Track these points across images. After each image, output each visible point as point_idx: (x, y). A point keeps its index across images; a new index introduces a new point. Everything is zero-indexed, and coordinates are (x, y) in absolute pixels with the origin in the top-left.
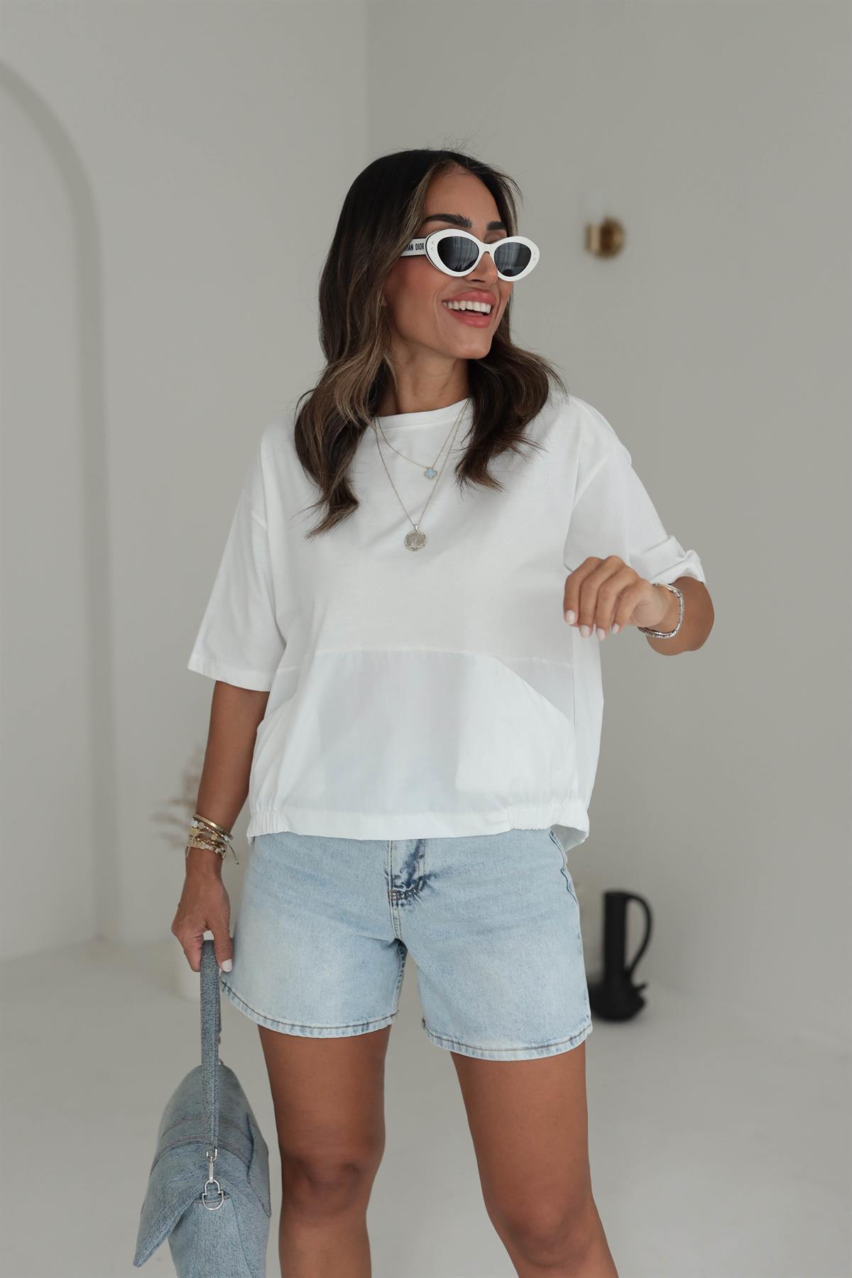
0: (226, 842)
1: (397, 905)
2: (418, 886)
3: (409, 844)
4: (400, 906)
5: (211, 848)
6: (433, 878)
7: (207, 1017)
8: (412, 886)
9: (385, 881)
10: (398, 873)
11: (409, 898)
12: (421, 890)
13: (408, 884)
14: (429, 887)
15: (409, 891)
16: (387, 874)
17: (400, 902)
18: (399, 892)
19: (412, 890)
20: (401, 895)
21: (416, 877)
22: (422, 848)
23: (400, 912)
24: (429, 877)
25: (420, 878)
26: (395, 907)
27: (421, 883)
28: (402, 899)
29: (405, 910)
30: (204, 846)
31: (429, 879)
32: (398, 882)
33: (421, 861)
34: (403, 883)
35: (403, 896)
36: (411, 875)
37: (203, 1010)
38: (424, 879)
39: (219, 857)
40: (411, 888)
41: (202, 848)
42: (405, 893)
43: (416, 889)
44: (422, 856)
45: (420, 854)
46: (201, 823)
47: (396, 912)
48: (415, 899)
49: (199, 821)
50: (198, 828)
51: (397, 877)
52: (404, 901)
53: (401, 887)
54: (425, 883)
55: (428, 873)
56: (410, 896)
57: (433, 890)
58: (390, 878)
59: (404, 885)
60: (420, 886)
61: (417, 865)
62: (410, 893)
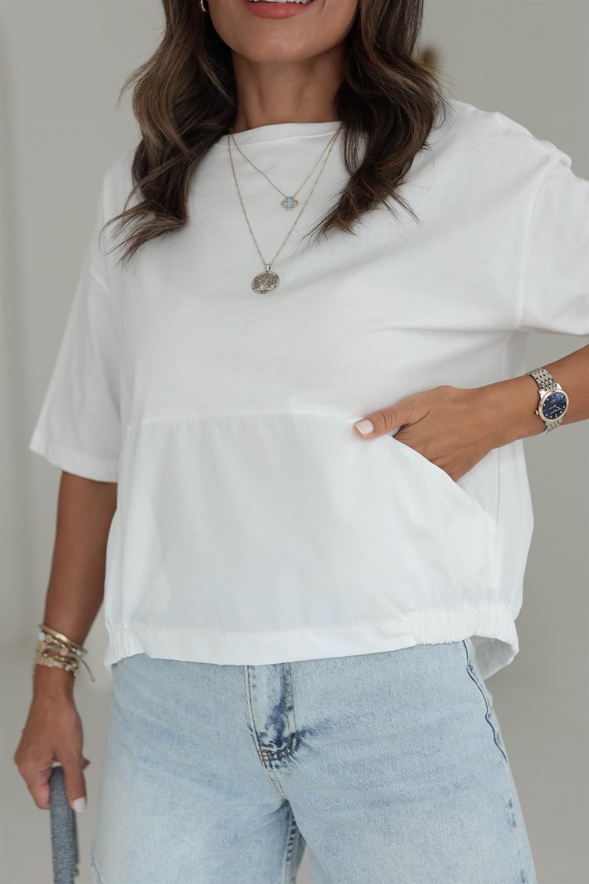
0: (78, 656)
1: (271, 766)
2: (291, 744)
3: (271, 693)
4: (274, 768)
5: (59, 665)
6: (307, 735)
7: (60, 866)
8: (284, 745)
9: (251, 737)
10: (264, 731)
11: (283, 759)
12: (296, 749)
13: (279, 742)
14: (305, 745)
15: (283, 750)
16: (252, 730)
17: (273, 763)
18: (270, 751)
19: (285, 750)
20: (273, 755)
21: (286, 733)
22: (289, 698)
23: (276, 773)
24: (303, 733)
25: (293, 735)
26: (269, 768)
27: (294, 741)
28: (275, 760)
29: (281, 773)
30: (52, 663)
31: (303, 736)
32: (266, 741)
33: (290, 715)
34: (271, 742)
35: (276, 756)
36: (280, 732)
37: (55, 857)
38: (298, 737)
39: (71, 675)
40: (283, 747)
41: (50, 665)
42: (278, 753)
43: (290, 747)
44: (291, 708)
45: (288, 705)
46: (49, 637)
47: (272, 774)
48: (290, 760)
49: (46, 633)
50: (45, 641)
51: (263, 734)
52: (278, 762)
53: (270, 746)
54: (299, 741)
55: (300, 729)
56: (284, 757)
57: (311, 749)
58: (255, 735)
59: (273, 744)
60: (294, 745)
61: (285, 720)
62: (283, 753)
